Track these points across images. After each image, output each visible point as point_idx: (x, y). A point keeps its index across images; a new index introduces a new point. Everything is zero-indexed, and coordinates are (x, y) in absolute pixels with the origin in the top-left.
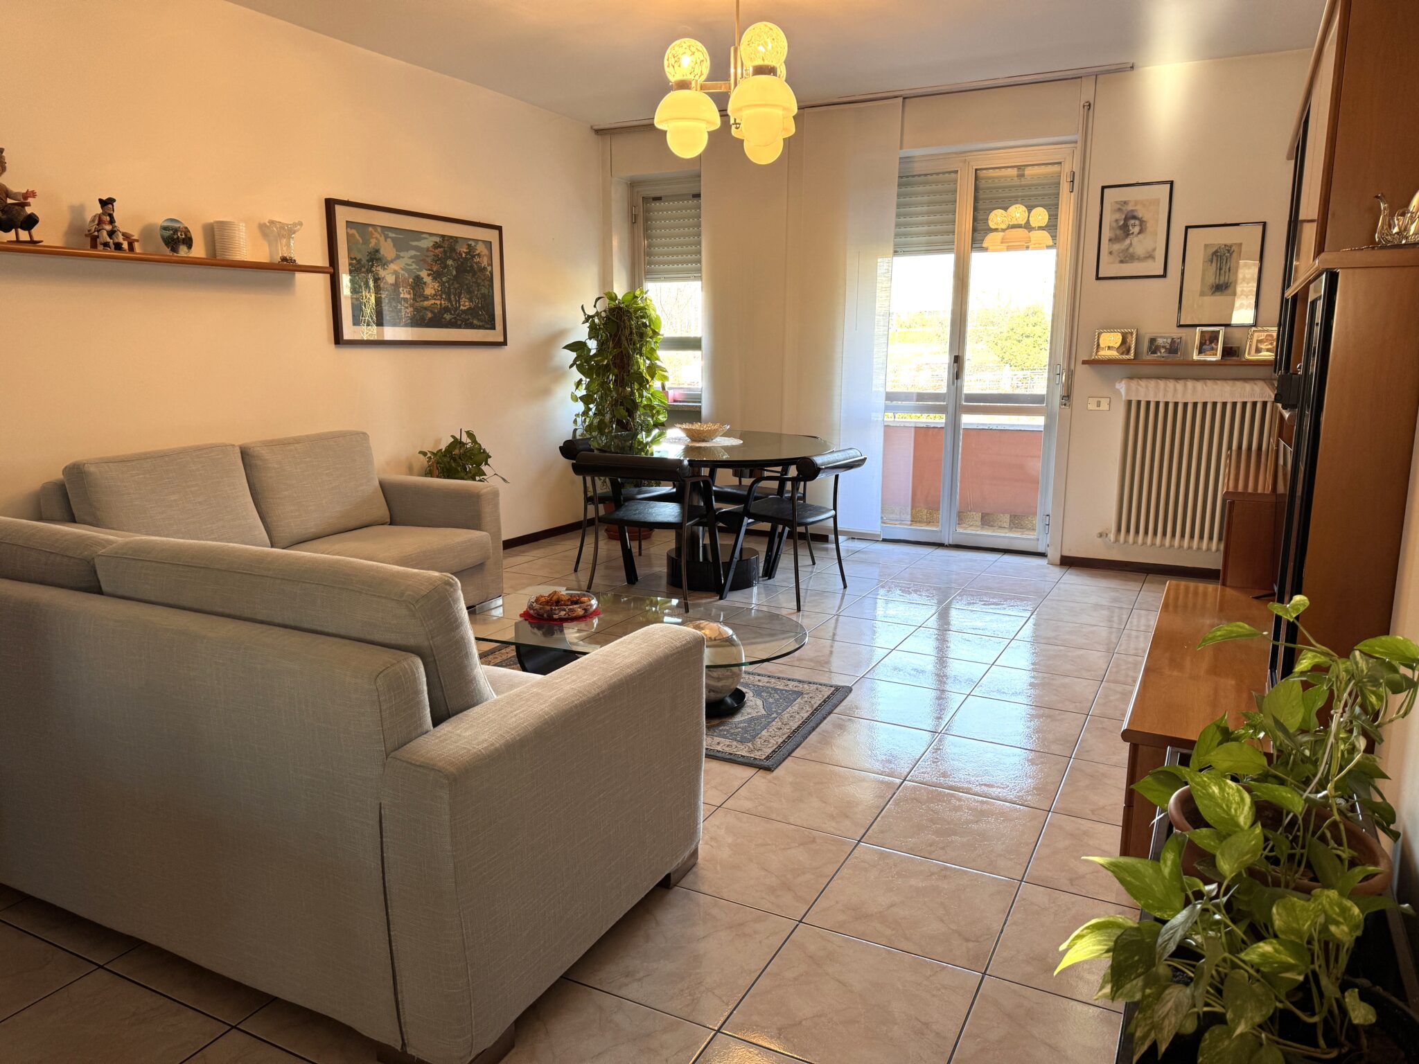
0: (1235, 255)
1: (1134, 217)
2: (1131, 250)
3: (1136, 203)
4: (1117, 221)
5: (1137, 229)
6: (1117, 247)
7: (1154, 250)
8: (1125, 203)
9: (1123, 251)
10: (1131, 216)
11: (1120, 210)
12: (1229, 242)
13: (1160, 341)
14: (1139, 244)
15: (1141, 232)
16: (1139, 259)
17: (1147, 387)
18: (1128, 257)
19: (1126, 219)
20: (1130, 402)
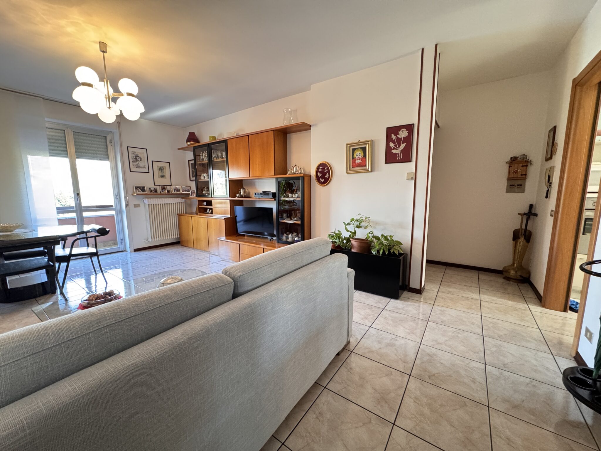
0: (164, 169)
1: (138, 156)
2: (139, 165)
3: (138, 153)
4: (133, 157)
5: (139, 160)
6: (134, 164)
7: (145, 165)
8: (135, 152)
9: (137, 165)
10: (137, 156)
11: (134, 154)
12: (163, 166)
13: (152, 189)
14: (141, 164)
15: (141, 160)
16: (141, 167)
17: (153, 200)
18: (138, 167)
19: (136, 156)
20: (149, 204)
